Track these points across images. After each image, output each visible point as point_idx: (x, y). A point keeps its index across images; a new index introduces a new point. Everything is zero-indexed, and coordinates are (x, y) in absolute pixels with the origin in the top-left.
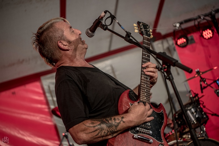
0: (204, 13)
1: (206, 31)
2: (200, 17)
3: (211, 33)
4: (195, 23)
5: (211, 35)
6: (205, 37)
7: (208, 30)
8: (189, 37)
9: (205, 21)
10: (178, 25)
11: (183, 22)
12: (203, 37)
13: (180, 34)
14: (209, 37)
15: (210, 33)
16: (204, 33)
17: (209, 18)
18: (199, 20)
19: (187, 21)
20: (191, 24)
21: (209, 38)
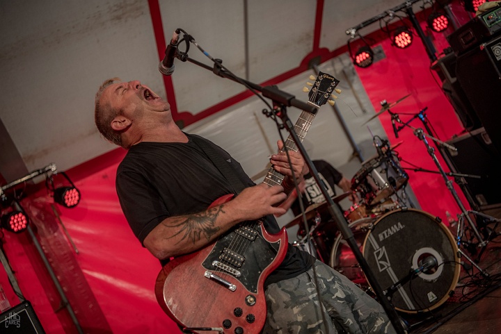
0: (393, 6)
1: (400, 36)
2: (388, 15)
3: (409, 38)
4: (380, 24)
5: (409, 41)
6: (399, 45)
7: (403, 34)
8: (375, 49)
9: (397, 19)
10: (353, 32)
11: (362, 26)
12: (396, 45)
13: (359, 46)
14: (406, 44)
15: (406, 38)
16: (398, 39)
17: (403, 14)
18: (386, 19)
19: (366, 24)
20: (375, 27)
21: (406, 47)
